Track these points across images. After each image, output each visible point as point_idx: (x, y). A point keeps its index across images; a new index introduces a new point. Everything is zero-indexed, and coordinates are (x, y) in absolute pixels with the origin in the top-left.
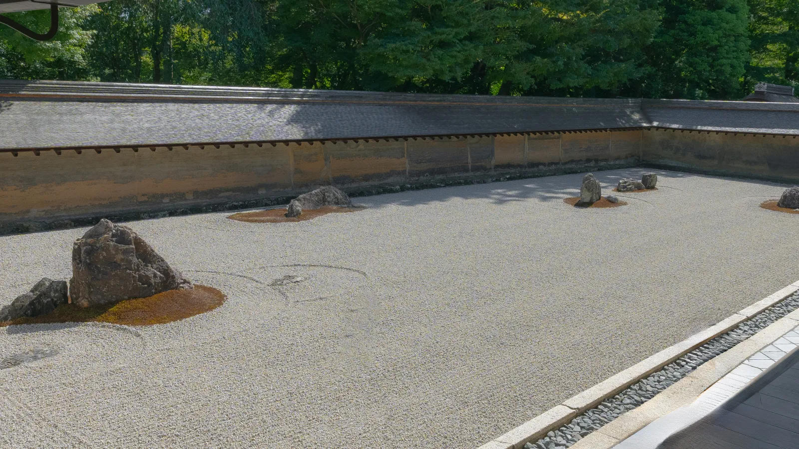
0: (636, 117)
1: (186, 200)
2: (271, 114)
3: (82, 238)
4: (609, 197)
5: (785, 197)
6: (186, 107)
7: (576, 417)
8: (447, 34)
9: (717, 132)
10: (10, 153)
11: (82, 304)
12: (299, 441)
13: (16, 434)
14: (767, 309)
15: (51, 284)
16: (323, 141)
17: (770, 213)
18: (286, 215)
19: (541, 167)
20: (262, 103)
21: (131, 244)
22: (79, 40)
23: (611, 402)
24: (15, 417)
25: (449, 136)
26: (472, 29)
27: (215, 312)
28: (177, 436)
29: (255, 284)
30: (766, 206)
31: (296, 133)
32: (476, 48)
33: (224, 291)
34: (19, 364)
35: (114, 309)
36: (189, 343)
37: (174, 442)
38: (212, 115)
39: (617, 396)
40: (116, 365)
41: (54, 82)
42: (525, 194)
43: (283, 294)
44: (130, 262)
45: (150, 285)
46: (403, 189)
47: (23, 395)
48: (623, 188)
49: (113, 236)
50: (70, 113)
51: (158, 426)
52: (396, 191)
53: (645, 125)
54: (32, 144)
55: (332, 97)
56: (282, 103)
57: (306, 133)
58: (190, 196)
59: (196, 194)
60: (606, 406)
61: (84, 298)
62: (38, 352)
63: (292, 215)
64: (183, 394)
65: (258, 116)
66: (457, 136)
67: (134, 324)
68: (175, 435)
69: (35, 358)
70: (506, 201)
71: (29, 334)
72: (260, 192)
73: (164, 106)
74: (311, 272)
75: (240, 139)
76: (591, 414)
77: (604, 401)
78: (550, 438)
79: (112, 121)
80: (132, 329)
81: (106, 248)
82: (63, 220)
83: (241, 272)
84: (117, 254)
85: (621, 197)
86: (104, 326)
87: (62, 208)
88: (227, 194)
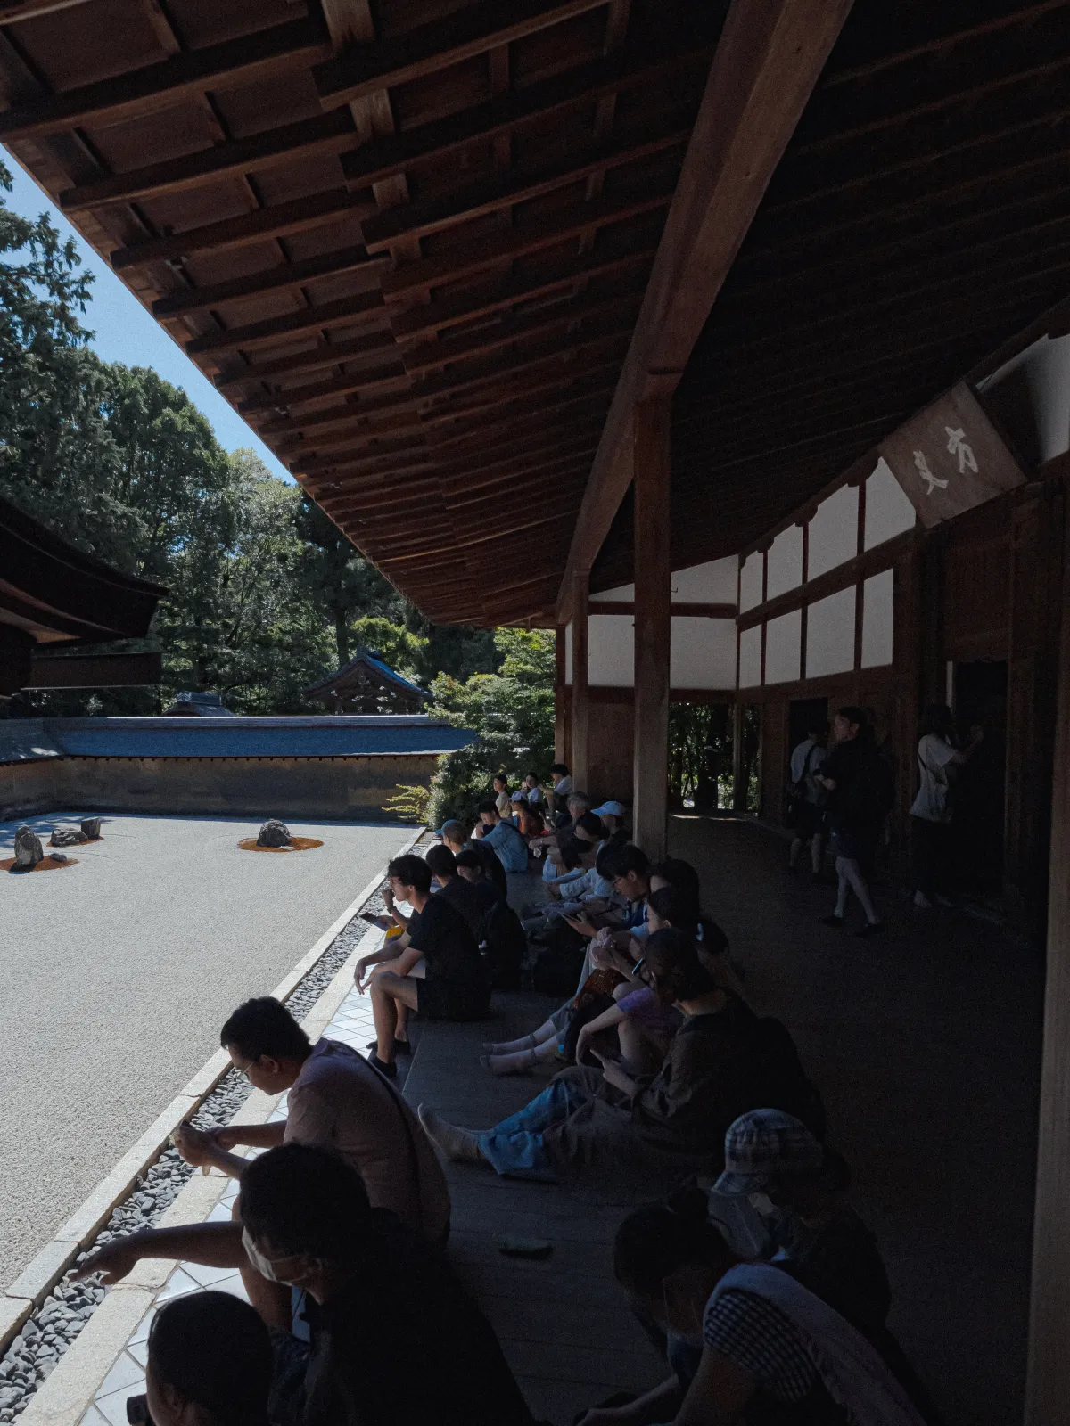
4: (54, 854)
5: (263, 834)
7: (200, 1105)
14: (318, 960)
23: (225, 1083)
30: (245, 846)
39: (228, 1076)
48: (62, 841)
60: (223, 1089)
76: (213, 1099)
77: (218, 1083)
85: (68, 852)
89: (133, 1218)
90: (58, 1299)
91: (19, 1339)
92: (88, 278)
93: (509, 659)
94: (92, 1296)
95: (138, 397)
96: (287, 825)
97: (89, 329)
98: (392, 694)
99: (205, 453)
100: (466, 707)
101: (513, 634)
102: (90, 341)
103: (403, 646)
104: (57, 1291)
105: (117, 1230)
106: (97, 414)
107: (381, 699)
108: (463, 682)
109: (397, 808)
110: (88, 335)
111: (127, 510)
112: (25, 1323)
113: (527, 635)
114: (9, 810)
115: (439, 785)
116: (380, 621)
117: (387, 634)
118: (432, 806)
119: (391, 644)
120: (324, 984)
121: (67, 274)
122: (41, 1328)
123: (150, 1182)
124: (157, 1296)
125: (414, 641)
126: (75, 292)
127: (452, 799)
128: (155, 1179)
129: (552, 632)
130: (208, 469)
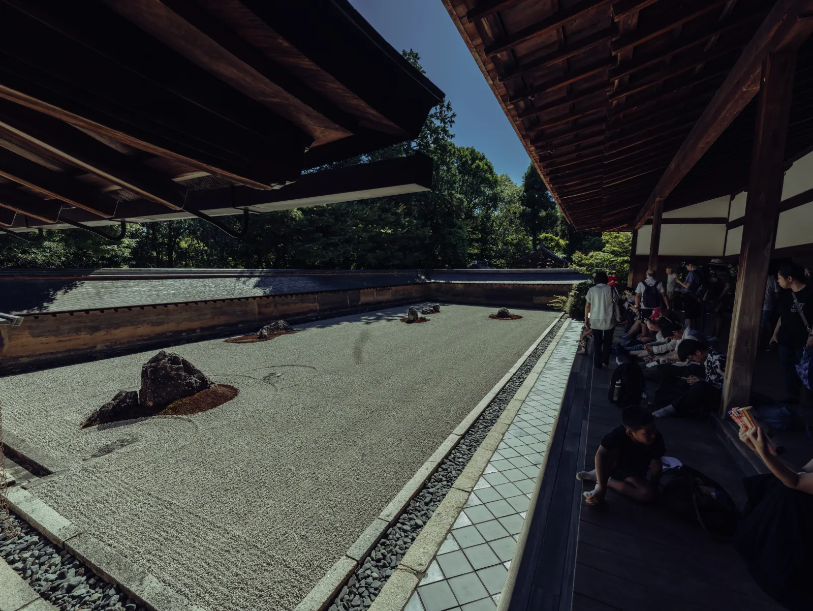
0: (423, 277)
1: (196, 333)
2: (244, 283)
3: (147, 363)
4: (422, 317)
5: (499, 312)
6: (195, 281)
7: (462, 440)
8: (335, 239)
9: (461, 284)
10: (83, 313)
11: (149, 405)
12: (316, 479)
13: (121, 504)
14: (519, 368)
15: (126, 394)
16: (274, 296)
17: (495, 321)
18: (258, 338)
19: (383, 304)
20: (238, 277)
21: (181, 364)
22: (128, 245)
23: (474, 428)
24: (117, 492)
25: (339, 291)
26: (347, 237)
27: (235, 400)
28: (237, 488)
29: (253, 380)
30: (492, 317)
31: (259, 292)
32: (350, 246)
33: (236, 386)
34: (111, 451)
35: (171, 405)
36: (225, 423)
37: (236, 493)
38: (211, 284)
40: (181, 443)
41: (112, 269)
42: (378, 318)
43: (272, 384)
44: (180, 375)
45: (193, 388)
46: (317, 319)
47: (120, 474)
48: (426, 312)
49: (169, 360)
50: (123, 286)
51: (222, 483)
52: (313, 321)
53: (428, 281)
54: (98, 306)
55: (277, 273)
56: (250, 277)
57: (265, 292)
58: (198, 331)
59: (202, 329)
60: (472, 431)
61: (150, 401)
62: (123, 440)
63: (262, 338)
64: (232, 457)
65: (237, 284)
66: (342, 290)
67: (185, 414)
68: (236, 488)
69: (123, 446)
70: (371, 322)
71: (114, 429)
72: (239, 326)
73: (182, 281)
74: (283, 370)
75: (229, 297)
76: (468, 437)
78: (453, 454)
79: (150, 290)
80: (185, 417)
81: (165, 368)
82: (118, 350)
83: (242, 373)
84: (172, 371)
85: (427, 317)
86: (165, 418)
87: (118, 343)
88: (221, 328)
89: (419, 507)
90: (373, 560)
91: (346, 587)
92: (454, 115)
93: (607, 245)
94: (389, 561)
95: (468, 157)
96: (509, 310)
97: (453, 134)
98: (553, 261)
99: (489, 176)
100: (587, 265)
101: (611, 235)
102: (453, 138)
103: (558, 244)
104: (373, 554)
105: (411, 514)
106: (452, 163)
107: (548, 263)
108: (586, 255)
109: (553, 305)
110: (452, 136)
111: (460, 196)
112: (351, 576)
113: (617, 235)
114: (410, 301)
115: (572, 296)
116: (550, 235)
117: (552, 240)
118: (568, 304)
119: (553, 244)
120: (522, 380)
121: (447, 115)
122: (359, 581)
123: (432, 483)
124: (420, 580)
125: (562, 242)
126: (449, 121)
127: (578, 301)
128: (434, 482)
129: (630, 234)
130: (490, 182)
